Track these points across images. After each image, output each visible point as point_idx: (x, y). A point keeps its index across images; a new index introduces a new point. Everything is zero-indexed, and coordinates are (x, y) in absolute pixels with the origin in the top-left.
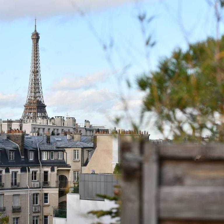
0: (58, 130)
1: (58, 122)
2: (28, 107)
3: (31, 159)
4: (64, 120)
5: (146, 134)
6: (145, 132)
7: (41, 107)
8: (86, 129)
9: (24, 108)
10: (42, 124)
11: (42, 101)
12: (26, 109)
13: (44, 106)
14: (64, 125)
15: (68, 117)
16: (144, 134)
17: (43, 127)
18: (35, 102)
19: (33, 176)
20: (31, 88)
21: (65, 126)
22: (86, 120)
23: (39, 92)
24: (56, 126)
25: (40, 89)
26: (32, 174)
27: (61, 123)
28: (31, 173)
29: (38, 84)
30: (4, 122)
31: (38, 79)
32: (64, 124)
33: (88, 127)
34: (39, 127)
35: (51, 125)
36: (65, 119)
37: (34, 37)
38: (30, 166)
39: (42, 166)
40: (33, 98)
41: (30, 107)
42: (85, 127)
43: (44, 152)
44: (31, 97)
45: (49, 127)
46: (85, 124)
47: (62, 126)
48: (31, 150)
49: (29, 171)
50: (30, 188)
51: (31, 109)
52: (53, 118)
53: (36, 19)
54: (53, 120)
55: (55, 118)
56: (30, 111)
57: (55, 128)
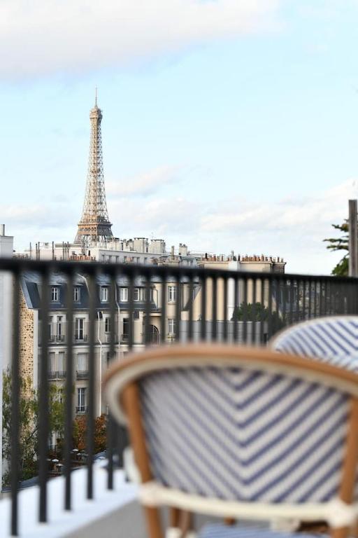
0: (138, 258)
1: (138, 246)
2: (84, 227)
3: (104, 300)
4: (147, 244)
5: (280, 261)
6: (278, 259)
7: (103, 227)
8: (181, 257)
9: (77, 228)
10: (114, 250)
11: (106, 216)
12: (81, 230)
13: (109, 225)
14: (147, 251)
15: (154, 238)
16: (276, 261)
17: (117, 254)
18: (94, 218)
19: (106, 326)
20: (89, 197)
21: (149, 252)
22: (181, 244)
23: (101, 203)
24: (137, 253)
25: (103, 197)
26: (106, 322)
27: (143, 248)
28: (104, 320)
29: (100, 189)
30: (57, 246)
31: (100, 182)
32: (147, 249)
33: (184, 255)
34: (110, 254)
35: (129, 250)
36: (149, 241)
37: (94, 117)
38: (103, 310)
39: (121, 310)
40: (91, 213)
41: (87, 227)
42: (180, 254)
43: (124, 289)
44: (88, 212)
45: (125, 255)
46: (180, 250)
47: (145, 252)
48: (104, 287)
49: (101, 317)
50: (103, 344)
51: (88, 229)
52: (131, 240)
53: (96, 88)
54: (130, 244)
55: (133, 240)
56: (87, 233)
57: (133, 255)
